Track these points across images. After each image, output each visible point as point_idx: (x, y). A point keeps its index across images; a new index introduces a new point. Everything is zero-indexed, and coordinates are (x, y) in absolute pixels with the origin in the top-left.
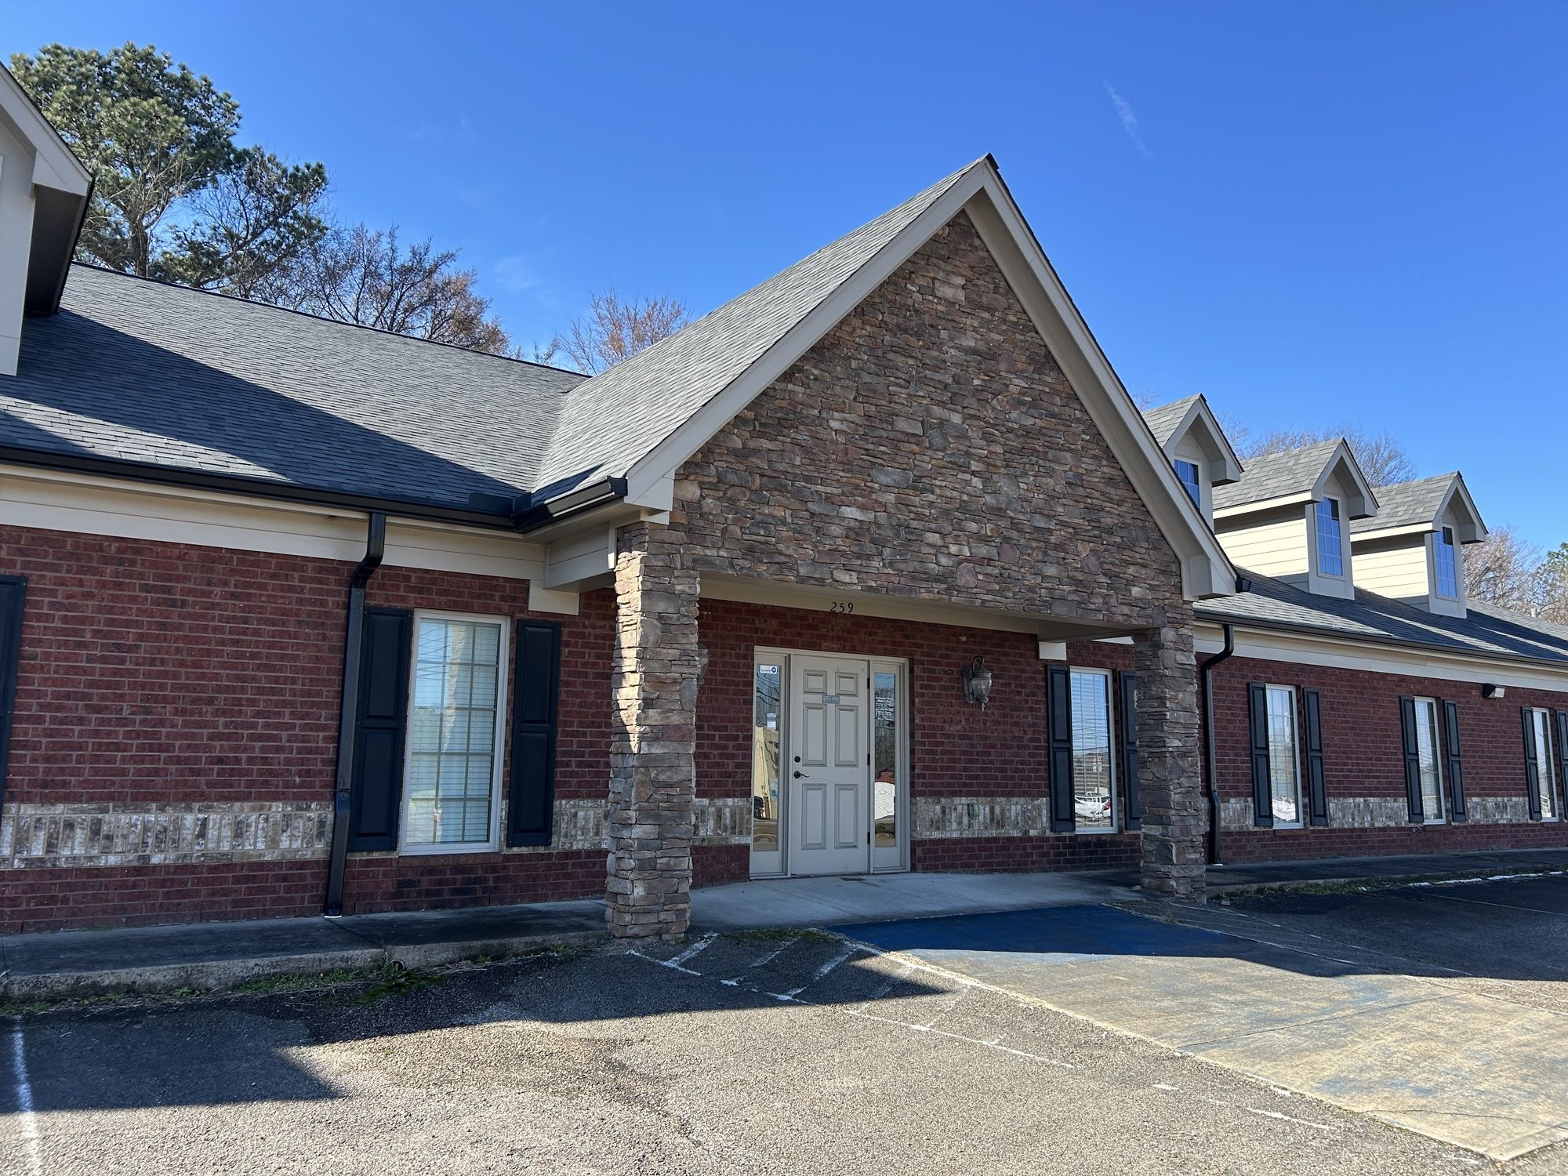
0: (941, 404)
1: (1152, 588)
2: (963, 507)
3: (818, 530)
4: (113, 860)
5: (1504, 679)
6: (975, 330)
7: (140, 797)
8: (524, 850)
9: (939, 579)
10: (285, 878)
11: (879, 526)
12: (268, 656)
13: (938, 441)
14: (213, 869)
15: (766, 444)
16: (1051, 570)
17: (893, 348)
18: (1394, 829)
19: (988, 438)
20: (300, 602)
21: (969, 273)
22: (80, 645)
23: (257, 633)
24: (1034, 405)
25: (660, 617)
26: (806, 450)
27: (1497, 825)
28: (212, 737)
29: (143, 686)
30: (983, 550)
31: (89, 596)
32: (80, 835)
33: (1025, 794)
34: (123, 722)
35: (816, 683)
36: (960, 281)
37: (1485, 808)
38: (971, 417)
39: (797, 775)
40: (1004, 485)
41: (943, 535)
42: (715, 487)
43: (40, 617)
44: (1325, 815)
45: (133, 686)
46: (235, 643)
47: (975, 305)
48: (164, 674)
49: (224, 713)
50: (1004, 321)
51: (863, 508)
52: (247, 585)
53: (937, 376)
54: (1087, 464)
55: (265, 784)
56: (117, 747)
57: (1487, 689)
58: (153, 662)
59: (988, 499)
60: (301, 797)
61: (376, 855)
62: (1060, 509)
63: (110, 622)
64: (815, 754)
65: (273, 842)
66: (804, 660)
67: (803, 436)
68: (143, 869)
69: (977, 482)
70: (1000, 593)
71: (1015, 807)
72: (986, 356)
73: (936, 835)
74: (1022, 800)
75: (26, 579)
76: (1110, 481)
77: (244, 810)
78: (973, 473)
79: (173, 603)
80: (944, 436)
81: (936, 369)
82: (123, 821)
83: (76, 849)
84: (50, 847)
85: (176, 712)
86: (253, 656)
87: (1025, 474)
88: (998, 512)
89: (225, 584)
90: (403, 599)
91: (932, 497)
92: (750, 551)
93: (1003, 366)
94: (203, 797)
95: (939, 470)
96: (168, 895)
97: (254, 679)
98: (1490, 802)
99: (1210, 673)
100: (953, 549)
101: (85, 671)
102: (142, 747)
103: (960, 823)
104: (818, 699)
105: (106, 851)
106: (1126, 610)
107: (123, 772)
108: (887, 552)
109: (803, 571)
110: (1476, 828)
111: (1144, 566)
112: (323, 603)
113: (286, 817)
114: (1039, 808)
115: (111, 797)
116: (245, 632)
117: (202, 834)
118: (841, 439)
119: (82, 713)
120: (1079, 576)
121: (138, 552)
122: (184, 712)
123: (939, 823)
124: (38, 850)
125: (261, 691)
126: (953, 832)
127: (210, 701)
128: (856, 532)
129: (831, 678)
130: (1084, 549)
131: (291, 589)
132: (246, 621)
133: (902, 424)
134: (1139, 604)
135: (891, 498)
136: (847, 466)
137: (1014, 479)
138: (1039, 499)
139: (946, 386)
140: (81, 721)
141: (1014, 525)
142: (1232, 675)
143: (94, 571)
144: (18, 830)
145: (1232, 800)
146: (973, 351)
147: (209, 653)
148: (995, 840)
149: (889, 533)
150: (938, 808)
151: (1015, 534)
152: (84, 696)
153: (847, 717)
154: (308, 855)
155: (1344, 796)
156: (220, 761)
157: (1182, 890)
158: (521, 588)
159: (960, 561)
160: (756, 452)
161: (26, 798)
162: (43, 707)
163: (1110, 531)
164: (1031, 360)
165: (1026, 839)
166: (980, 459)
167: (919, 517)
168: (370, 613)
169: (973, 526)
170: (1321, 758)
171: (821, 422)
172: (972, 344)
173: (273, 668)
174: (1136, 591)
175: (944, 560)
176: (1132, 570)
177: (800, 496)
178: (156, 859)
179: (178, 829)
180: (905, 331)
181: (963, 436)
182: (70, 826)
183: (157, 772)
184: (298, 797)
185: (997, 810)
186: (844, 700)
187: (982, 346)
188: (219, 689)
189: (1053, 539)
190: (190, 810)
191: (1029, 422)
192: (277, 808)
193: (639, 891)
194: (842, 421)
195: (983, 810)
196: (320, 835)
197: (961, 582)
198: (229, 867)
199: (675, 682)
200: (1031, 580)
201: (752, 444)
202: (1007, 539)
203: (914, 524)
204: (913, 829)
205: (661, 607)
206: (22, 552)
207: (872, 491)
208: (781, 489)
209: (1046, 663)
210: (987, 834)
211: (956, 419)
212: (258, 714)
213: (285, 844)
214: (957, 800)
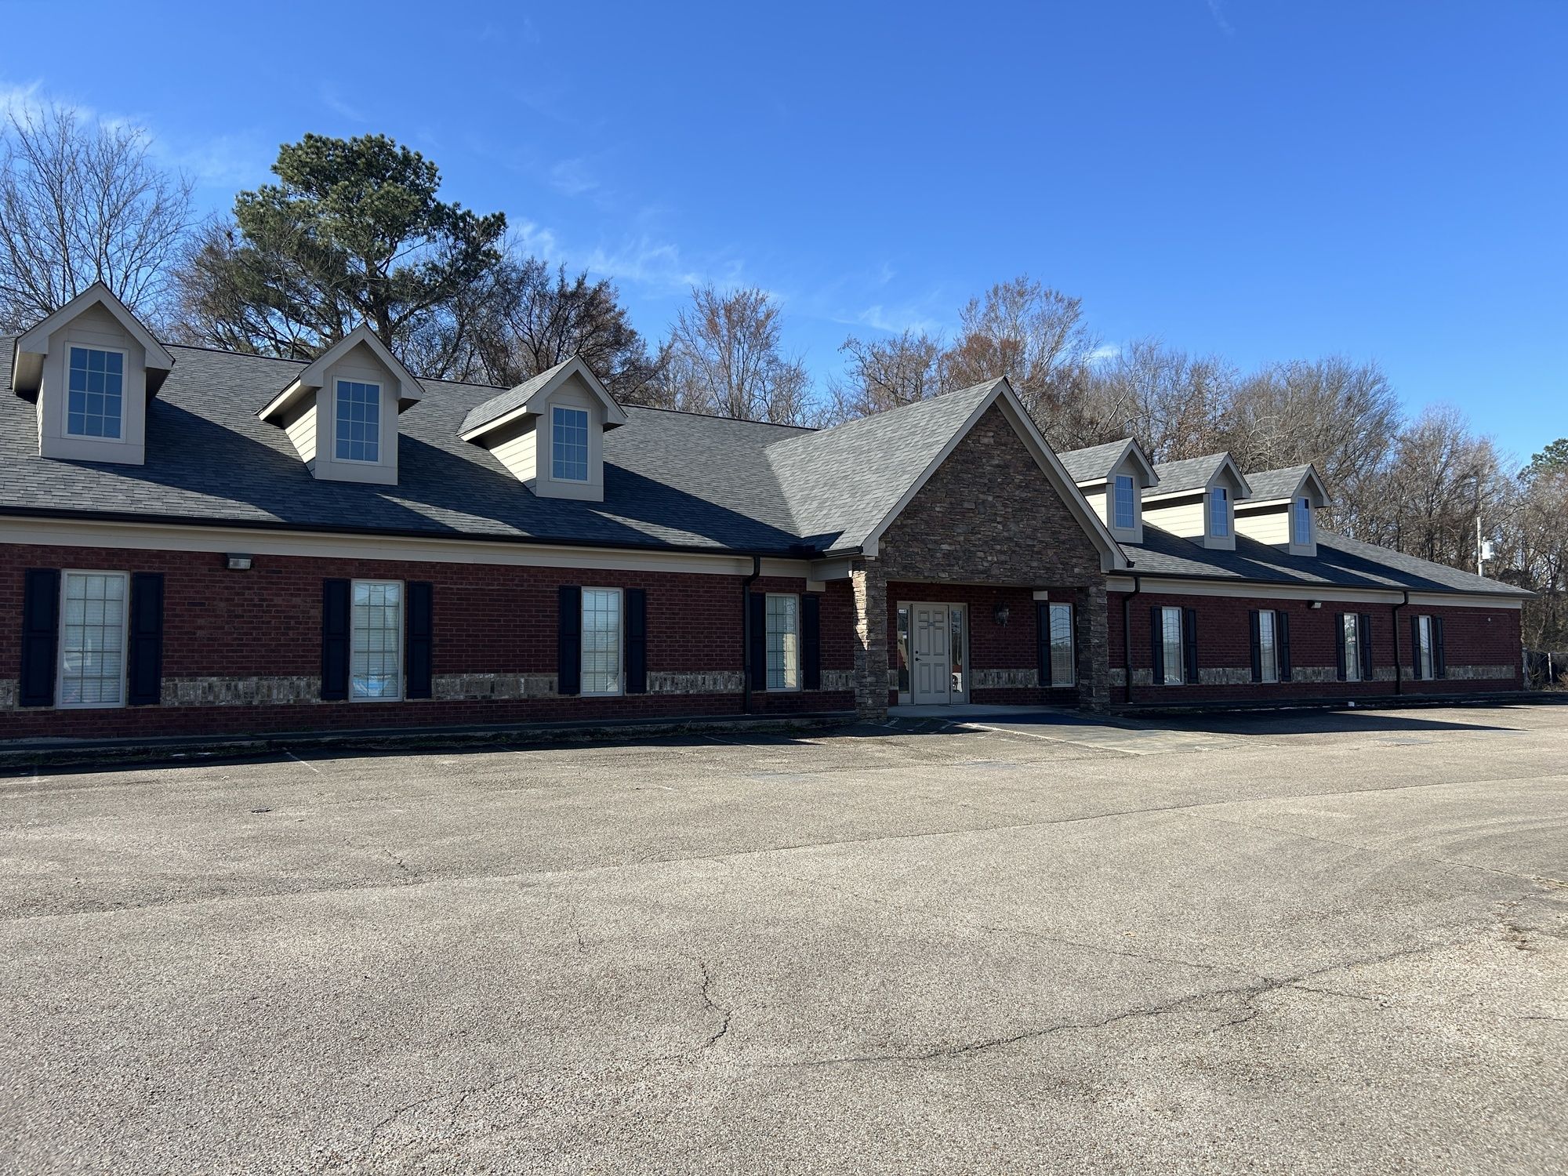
0: (983, 493)
1: (1085, 568)
2: (994, 539)
3: (932, 556)
4: (678, 692)
5: (1320, 597)
6: (999, 456)
7: (684, 670)
8: (810, 691)
9: (982, 573)
10: (730, 700)
11: (957, 551)
12: (719, 615)
13: (982, 510)
14: (708, 696)
15: (910, 522)
16: (1035, 564)
17: (961, 471)
18: (1242, 685)
19: (1005, 506)
20: (728, 592)
21: (995, 429)
22: (662, 613)
23: (715, 606)
24: (1027, 487)
25: (873, 597)
26: (926, 522)
27: (1313, 683)
28: (704, 646)
29: (682, 628)
30: (1003, 558)
31: (663, 595)
32: (669, 683)
33: (1026, 667)
34: (677, 642)
35: (924, 617)
36: (991, 434)
37: (1305, 673)
38: (998, 497)
39: (917, 659)
40: (1013, 527)
41: (985, 553)
42: (891, 542)
43: (650, 604)
44: (1197, 678)
45: (679, 628)
46: (708, 610)
47: (998, 444)
48: (687, 623)
49: (707, 637)
50: (1012, 449)
51: (950, 544)
52: (710, 587)
53: (982, 481)
54: (1053, 511)
55: (722, 664)
56: (676, 651)
57: (1311, 603)
58: (684, 619)
59: (1005, 534)
60: (734, 670)
61: (759, 692)
62: (1039, 535)
63: (670, 604)
64: (925, 650)
65: (726, 687)
66: (919, 606)
67: (925, 516)
68: (687, 696)
69: (1000, 527)
70: (1010, 576)
71: (1021, 674)
72: (1003, 467)
73: (982, 687)
74: (1024, 670)
75: (645, 590)
76: (1064, 518)
77: (716, 674)
78: (998, 523)
79: (688, 596)
80: (985, 507)
81: (981, 477)
82: (681, 678)
83: (668, 688)
84: (661, 687)
85: (692, 637)
86: (715, 615)
87: (1022, 520)
88: (1010, 539)
89: (703, 587)
90: (761, 589)
91: (980, 536)
92: (905, 568)
93: (1011, 471)
94: (703, 669)
95: (982, 524)
96: (695, 705)
97: (715, 624)
98: (1309, 670)
99: (1128, 603)
100: (989, 558)
101: (665, 623)
102: (683, 651)
103: (993, 681)
104: (925, 624)
105: (676, 689)
106: (1071, 579)
107: (678, 660)
108: (960, 562)
109: (926, 574)
110: (1298, 685)
111: (1081, 558)
112: (735, 593)
113: (729, 676)
114: (1033, 674)
115: (676, 669)
116: (711, 606)
117: (704, 683)
118: (940, 515)
119: (665, 638)
120: (1048, 566)
121: (676, 577)
122: (695, 637)
123: (983, 681)
124: (657, 689)
125: (718, 628)
126: (990, 686)
127: (702, 633)
128: (947, 555)
129: (931, 614)
130: (1050, 553)
131: (724, 588)
132: (711, 601)
133: (966, 505)
134: (1079, 576)
135: (962, 538)
136: (943, 526)
137: (1017, 523)
138: (1029, 531)
139: (985, 484)
140: (665, 642)
141: (1017, 544)
142: (1142, 603)
143: (664, 586)
144: (651, 681)
145: (1140, 670)
146: (998, 466)
147: (700, 615)
148: (1011, 689)
149: (961, 554)
150: (983, 674)
151: (1017, 549)
152: (665, 632)
153: (939, 632)
154: (737, 691)
155: (1209, 667)
156: (707, 655)
157: (1098, 709)
158: (804, 581)
159: (992, 563)
160: (906, 525)
161: (652, 670)
162: (654, 637)
163: (1064, 543)
164: (1025, 465)
165: (1026, 689)
166: (1001, 516)
167: (975, 546)
168: (751, 595)
169: (998, 547)
170: (1196, 647)
171: (932, 509)
172: (997, 462)
173: (721, 619)
174: (1076, 570)
175: (985, 564)
176: (1074, 560)
177: (923, 541)
178: (691, 692)
179: (697, 681)
180: (967, 462)
181: (993, 506)
182: (665, 679)
183: (688, 660)
184: (732, 669)
185: (1012, 675)
186: (937, 624)
187: (1002, 463)
188: (705, 628)
189: (1035, 549)
190: (699, 674)
191: (1024, 495)
192: (726, 673)
193: (870, 702)
194: (940, 507)
195: (1005, 675)
196: (741, 683)
197: (993, 573)
198: (713, 695)
199: (879, 622)
200: (1025, 569)
201: (905, 523)
202: (1014, 552)
203: (972, 549)
204: (971, 684)
205: (873, 593)
206: (643, 580)
207: (954, 536)
208: (917, 540)
209: (1037, 602)
210: (1006, 687)
211: (990, 499)
212: (718, 637)
213: (729, 687)
214: (991, 670)
